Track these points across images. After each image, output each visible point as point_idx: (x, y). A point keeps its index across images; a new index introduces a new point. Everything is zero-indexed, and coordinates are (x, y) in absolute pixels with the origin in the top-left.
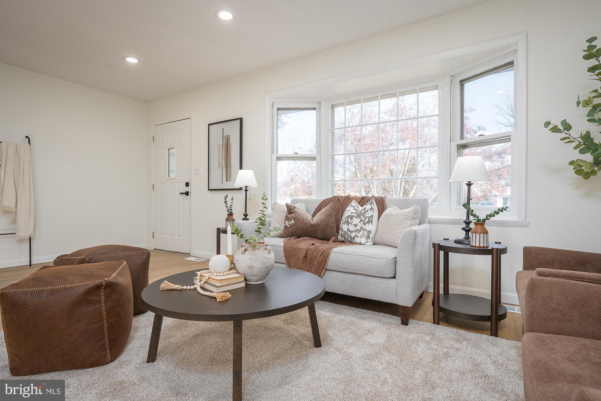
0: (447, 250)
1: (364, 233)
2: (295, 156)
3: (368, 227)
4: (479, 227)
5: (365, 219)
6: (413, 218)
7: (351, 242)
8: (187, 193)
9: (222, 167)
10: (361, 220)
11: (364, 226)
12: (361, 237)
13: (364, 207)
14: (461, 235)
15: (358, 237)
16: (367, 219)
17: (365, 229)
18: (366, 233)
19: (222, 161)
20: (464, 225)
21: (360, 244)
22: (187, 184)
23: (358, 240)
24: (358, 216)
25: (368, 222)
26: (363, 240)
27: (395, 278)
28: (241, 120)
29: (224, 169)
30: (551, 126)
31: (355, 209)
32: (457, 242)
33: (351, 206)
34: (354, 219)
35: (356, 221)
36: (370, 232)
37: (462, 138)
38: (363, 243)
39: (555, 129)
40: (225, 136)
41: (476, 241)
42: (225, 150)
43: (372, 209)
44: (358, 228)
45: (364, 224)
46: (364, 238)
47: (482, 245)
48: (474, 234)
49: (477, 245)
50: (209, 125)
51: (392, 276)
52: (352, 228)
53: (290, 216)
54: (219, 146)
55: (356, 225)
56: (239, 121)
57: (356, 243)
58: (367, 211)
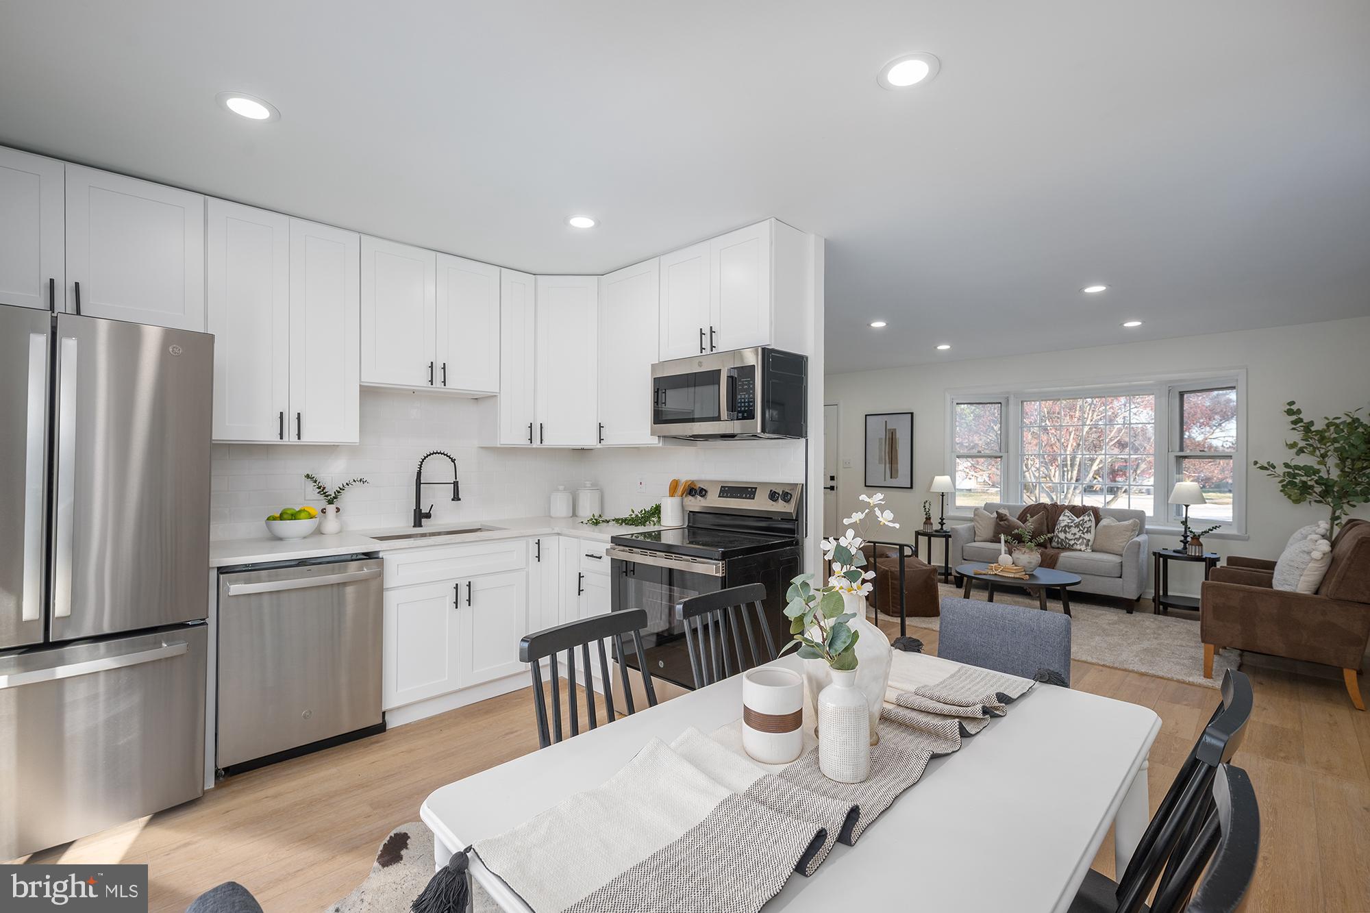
0: (1166, 558)
1: (1083, 541)
2: (978, 454)
3: (1087, 536)
4: (1195, 540)
5: (1084, 529)
6: (1133, 530)
7: (1070, 548)
8: (832, 488)
9: (885, 461)
10: (1080, 530)
11: (1082, 535)
12: (1081, 544)
13: (1081, 518)
14: (1180, 546)
15: (1077, 544)
16: (1086, 529)
17: (1083, 538)
18: (1085, 541)
19: (885, 456)
20: (1182, 538)
21: (1080, 550)
22: (832, 478)
23: (1078, 547)
24: (1077, 526)
25: (1087, 532)
26: (1083, 548)
27: (1121, 577)
28: (912, 414)
29: (888, 465)
30: (1258, 465)
31: (1070, 519)
32: (1174, 551)
33: (1064, 516)
34: (1072, 528)
35: (1074, 530)
36: (1089, 540)
37: (1182, 449)
38: (1083, 549)
39: (1262, 468)
40: (890, 430)
41: (1193, 551)
42: (889, 444)
43: (1090, 520)
44: (1077, 536)
45: (1083, 533)
46: (1084, 546)
47: (1197, 554)
48: (1194, 547)
49: (1193, 554)
50: (866, 415)
51: (1119, 576)
52: (1069, 536)
53: (1002, 523)
54: (880, 439)
55: (1075, 534)
56: (910, 415)
57: (1076, 550)
58: (1086, 522)
